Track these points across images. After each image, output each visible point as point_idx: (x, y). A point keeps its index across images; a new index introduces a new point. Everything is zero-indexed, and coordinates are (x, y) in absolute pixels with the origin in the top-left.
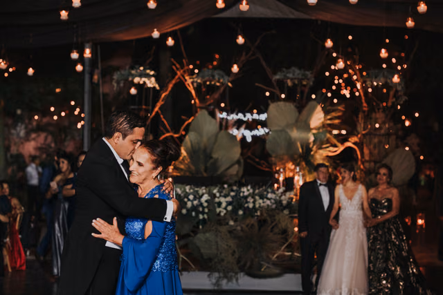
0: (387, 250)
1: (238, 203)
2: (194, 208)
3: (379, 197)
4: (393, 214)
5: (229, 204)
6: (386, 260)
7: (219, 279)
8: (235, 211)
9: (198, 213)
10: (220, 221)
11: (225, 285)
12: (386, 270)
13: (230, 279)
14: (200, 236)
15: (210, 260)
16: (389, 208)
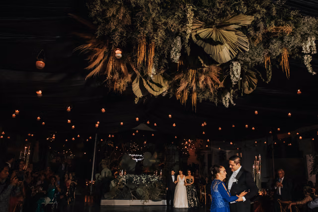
0: (192, 193)
1: (148, 180)
2: (136, 181)
3: (189, 178)
4: (193, 183)
5: (145, 180)
6: (192, 196)
7: (144, 202)
8: (147, 182)
9: (137, 182)
10: (144, 185)
11: (146, 204)
12: (192, 199)
13: (147, 202)
14: (138, 189)
15: (141, 196)
16: (192, 182)
